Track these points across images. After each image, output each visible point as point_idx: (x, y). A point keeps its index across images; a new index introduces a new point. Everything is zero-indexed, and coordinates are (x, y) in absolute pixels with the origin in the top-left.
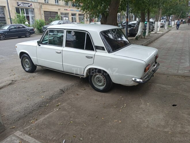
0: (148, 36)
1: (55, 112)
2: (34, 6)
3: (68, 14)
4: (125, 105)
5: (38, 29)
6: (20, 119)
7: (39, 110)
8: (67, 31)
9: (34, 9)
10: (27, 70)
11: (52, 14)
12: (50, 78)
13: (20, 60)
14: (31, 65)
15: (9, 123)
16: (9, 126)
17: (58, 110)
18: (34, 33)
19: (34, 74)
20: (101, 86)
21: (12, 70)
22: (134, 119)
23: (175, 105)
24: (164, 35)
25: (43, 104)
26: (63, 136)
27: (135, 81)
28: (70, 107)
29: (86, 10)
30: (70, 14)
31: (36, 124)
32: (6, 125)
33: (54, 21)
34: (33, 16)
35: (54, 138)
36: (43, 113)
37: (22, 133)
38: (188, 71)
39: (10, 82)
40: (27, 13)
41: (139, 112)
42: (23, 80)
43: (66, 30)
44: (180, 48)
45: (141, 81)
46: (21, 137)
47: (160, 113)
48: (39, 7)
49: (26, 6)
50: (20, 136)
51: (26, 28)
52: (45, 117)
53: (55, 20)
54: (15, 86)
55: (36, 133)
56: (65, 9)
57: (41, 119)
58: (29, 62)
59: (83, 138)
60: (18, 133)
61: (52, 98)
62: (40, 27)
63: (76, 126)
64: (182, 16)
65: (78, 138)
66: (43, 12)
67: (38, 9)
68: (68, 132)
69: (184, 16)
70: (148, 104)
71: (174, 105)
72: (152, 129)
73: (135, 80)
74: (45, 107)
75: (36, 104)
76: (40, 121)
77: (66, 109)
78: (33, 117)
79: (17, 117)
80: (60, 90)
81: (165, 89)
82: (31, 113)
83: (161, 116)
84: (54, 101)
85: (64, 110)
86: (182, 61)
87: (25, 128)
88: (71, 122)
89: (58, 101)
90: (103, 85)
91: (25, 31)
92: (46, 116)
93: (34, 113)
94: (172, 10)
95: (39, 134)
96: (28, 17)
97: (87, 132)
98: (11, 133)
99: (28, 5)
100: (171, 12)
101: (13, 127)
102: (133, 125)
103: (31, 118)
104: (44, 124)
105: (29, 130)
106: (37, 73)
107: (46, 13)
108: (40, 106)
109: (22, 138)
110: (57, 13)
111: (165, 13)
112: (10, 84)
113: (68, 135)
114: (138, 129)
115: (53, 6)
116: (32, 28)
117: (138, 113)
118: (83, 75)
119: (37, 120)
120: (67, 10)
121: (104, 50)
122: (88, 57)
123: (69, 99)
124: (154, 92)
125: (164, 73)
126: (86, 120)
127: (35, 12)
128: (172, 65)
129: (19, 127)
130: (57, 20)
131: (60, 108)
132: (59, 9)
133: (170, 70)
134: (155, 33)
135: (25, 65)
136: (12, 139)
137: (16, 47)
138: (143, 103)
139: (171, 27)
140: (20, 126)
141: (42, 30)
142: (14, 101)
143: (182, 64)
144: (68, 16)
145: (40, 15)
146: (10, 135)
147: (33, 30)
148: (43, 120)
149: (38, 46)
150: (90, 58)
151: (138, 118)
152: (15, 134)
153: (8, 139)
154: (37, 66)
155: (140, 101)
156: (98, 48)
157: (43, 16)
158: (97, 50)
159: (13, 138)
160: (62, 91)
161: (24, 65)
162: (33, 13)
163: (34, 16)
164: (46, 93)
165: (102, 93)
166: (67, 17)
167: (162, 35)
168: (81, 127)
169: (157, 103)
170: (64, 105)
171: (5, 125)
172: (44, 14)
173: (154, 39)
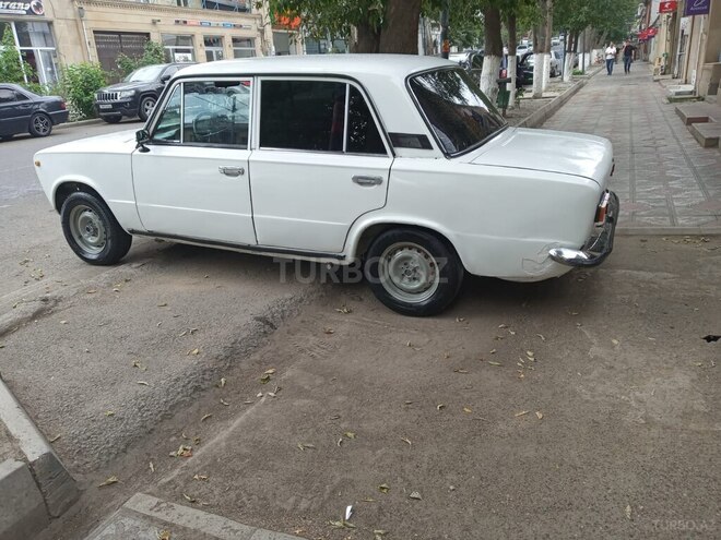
0: (513, 108)
1: (265, 404)
2: (50, 11)
3: (188, 39)
4: (529, 353)
5: (79, 103)
6: (127, 445)
7: (196, 404)
8: (263, 82)
9: (50, 24)
10: (94, 257)
11: (127, 44)
12: (196, 280)
13: (58, 218)
14: (109, 235)
15: (88, 466)
16: (90, 477)
17: (272, 394)
18: (64, 117)
19: (124, 270)
20: (418, 292)
21: (26, 261)
22: (587, 401)
23: (716, 338)
24: (569, 104)
25: (206, 377)
26: (334, 492)
27: (558, 259)
28: (319, 381)
29: (292, 10)
30: (199, 40)
31: (203, 458)
32: (78, 477)
33: (142, 69)
34: (49, 52)
35: (303, 505)
36: (219, 414)
37: (157, 500)
38: (710, 218)
39: (37, 305)
40: (25, 40)
41: (595, 373)
42: (89, 297)
43: (260, 79)
44: (648, 144)
45: (583, 255)
46: (161, 515)
47: (672, 369)
48: (70, 14)
49: (19, 12)
50: (154, 514)
51: (31, 101)
52: (231, 429)
53: (143, 65)
54: (61, 320)
55: (215, 493)
56: (177, 22)
57: (219, 437)
58: (96, 221)
59: (421, 492)
60: (142, 502)
61: (233, 355)
62: (87, 94)
63: (374, 449)
64: (612, 35)
65: (401, 492)
66: (89, 37)
67: (70, 22)
68: (350, 476)
69: (621, 35)
70: (615, 342)
71: (709, 339)
72: (668, 428)
73: (560, 253)
74: (217, 390)
75: (176, 380)
76: (217, 444)
77: (306, 387)
78: (180, 431)
79: (117, 439)
80: (257, 319)
81: (656, 286)
82: (166, 417)
83: (683, 379)
84: (244, 365)
85: (301, 392)
86: (675, 186)
87: (164, 480)
88: (349, 434)
89: (259, 362)
90: (426, 289)
91: (28, 112)
92: (236, 423)
93: (179, 416)
94: (586, 8)
95: (233, 495)
96: (30, 57)
97: (425, 466)
98: (109, 505)
99: (27, 8)
100: (582, 18)
101: (111, 480)
102: (594, 422)
103: (174, 438)
104: (242, 457)
105: (182, 484)
106: (134, 265)
107: (102, 38)
108: (196, 389)
109: (168, 519)
110: (148, 35)
111: (562, 23)
112: (38, 315)
113: (353, 486)
114: (620, 435)
115: (127, 11)
116: (55, 98)
117: (591, 377)
118: (342, 255)
119: (199, 442)
120: (185, 22)
121: (429, 147)
122: (362, 181)
123: (302, 351)
124: (619, 297)
125: (627, 230)
126: (403, 421)
127: (58, 36)
128: (642, 202)
129: (133, 479)
130: (152, 63)
131: (280, 389)
132: (154, 22)
133: (644, 219)
134: (535, 97)
135: (80, 237)
136: (127, 528)
137: (38, 164)
138: (594, 341)
139: (582, 73)
140: (137, 475)
141: (97, 105)
142: (81, 378)
143: (678, 196)
144: (191, 47)
145: (79, 47)
146: (108, 512)
147: (58, 105)
148: (228, 439)
149: (137, 152)
150: (373, 184)
151: (600, 395)
152: (127, 505)
153: (108, 529)
154: (135, 237)
155: (581, 333)
156: (399, 140)
157: (93, 52)
158: (398, 150)
159: (129, 522)
160: (267, 324)
161: (76, 237)
162: (49, 41)
163: (55, 54)
164: (201, 335)
165: (424, 320)
166: (188, 51)
167: (562, 102)
168: (397, 452)
169: (647, 336)
170: (288, 373)
171: (77, 475)
172: (97, 43)
173: (539, 117)
